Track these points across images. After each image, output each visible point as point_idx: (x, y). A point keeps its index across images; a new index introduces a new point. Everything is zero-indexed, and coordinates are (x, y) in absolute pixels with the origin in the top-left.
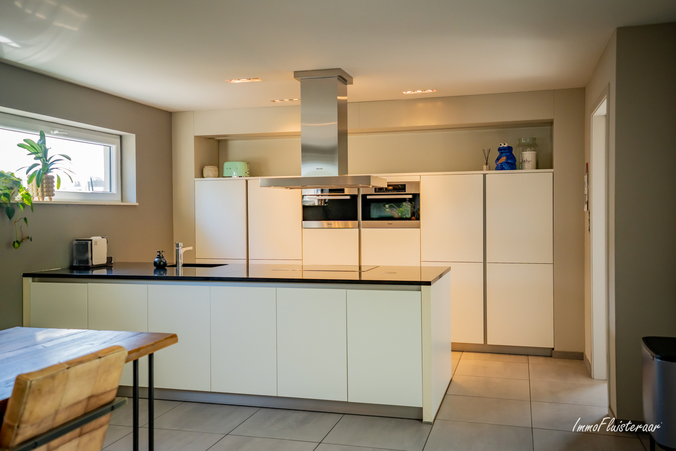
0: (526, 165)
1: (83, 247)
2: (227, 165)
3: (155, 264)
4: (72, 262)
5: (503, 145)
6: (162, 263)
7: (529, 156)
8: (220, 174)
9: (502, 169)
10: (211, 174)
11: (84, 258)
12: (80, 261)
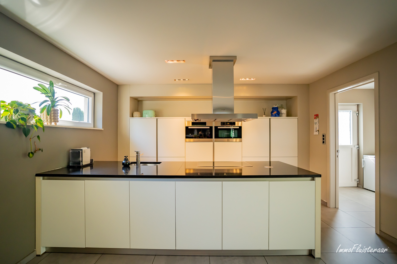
0: (283, 115)
1: (77, 154)
2: (144, 112)
3: (123, 164)
4: (69, 163)
5: (275, 106)
6: (127, 163)
7: (284, 111)
8: (141, 116)
9: (275, 116)
10: (137, 115)
11: (77, 161)
12: (74, 163)
